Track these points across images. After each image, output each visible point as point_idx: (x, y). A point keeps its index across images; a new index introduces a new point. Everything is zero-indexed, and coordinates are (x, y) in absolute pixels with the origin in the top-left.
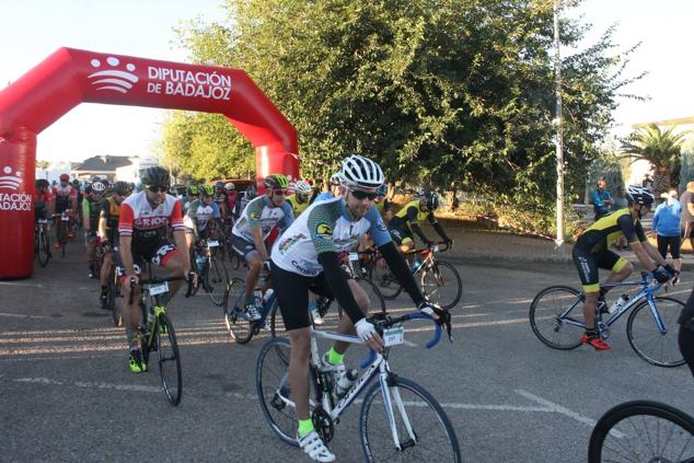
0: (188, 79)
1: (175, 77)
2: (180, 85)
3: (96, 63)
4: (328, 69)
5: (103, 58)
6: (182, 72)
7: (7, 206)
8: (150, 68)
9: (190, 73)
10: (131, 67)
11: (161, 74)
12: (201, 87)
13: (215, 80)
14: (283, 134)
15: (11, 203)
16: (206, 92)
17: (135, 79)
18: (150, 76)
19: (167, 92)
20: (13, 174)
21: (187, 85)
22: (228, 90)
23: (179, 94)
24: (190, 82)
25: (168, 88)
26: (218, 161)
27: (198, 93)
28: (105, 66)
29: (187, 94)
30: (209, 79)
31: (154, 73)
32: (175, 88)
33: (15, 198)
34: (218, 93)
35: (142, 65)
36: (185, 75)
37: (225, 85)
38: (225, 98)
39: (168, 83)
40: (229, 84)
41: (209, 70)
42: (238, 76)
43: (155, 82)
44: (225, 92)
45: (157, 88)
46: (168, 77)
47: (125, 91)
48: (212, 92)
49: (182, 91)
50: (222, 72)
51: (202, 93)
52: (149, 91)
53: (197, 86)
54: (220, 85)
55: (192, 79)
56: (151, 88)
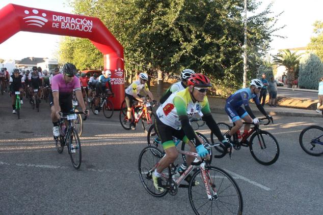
0: (72, 21)
1: (66, 20)
2: (68, 24)
3: (27, 12)
4: (139, 19)
5: (30, 10)
6: (69, 18)
8: (54, 16)
9: (73, 19)
10: (44, 15)
11: (59, 18)
12: (78, 26)
13: (85, 22)
14: (117, 49)
16: (81, 28)
17: (46, 21)
18: (54, 20)
19: (62, 28)
21: (72, 24)
22: (91, 27)
23: (67, 29)
24: (73, 23)
25: (62, 25)
26: (86, 61)
27: (76, 28)
28: (31, 14)
29: (71, 29)
30: (82, 22)
31: (55, 18)
32: (65, 25)
34: (86, 28)
35: (50, 14)
36: (71, 20)
37: (89, 25)
38: (90, 31)
39: (62, 23)
40: (92, 24)
41: (82, 17)
42: (96, 21)
43: (56, 22)
44: (90, 28)
45: (57, 25)
46: (62, 20)
47: (41, 26)
48: (83, 28)
49: (69, 27)
50: (88, 18)
51: (79, 29)
53: (76, 25)
54: (87, 25)
55: (74, 21)
56: (54, 25)
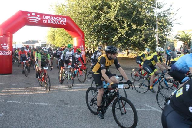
0: (54, 19)
1: (51, 18)
2: (52, 21)
3: (29, 15)
4: (93, 16)
5: (31, 13)
6: (53, 17)
7: (5, 54)
9: (55, 17)
10: (38, 16)
11: (47, 17)
12: (58, 21)
13: (62, 19)
14: (81, 34)
15: (6, 53)
16: (59, 23)
18: (44, 18)
19: (48, 23)
20: (6, 45)
21: (54, 21)
22: (65, 22)
23: (52, 23)
24: (55, 20)
27: (57, 23)
28: (31, 15)
29: (54, 23)
30: (60, 19)
31: (45, 17)
32: (50, 21)
33: (7, 52)
34: (62, 23)
35: (42, 15)
36: (53, 18)
37: (64, 21)
38: (64, 24)
39: (49, 20)
40: (66, 20)
41: (60, 16)
42: (68, 18)
43: (45, 20)
44: (64, 22)
45: (46, 22)
46: (49, 18)
47: (37, 22)
49: (52, 22)
50: (63, 17)
51: (58, 23)
52: (43, 22)
54: (63, 21)
55: (55, 19)
56: (44, 21)
